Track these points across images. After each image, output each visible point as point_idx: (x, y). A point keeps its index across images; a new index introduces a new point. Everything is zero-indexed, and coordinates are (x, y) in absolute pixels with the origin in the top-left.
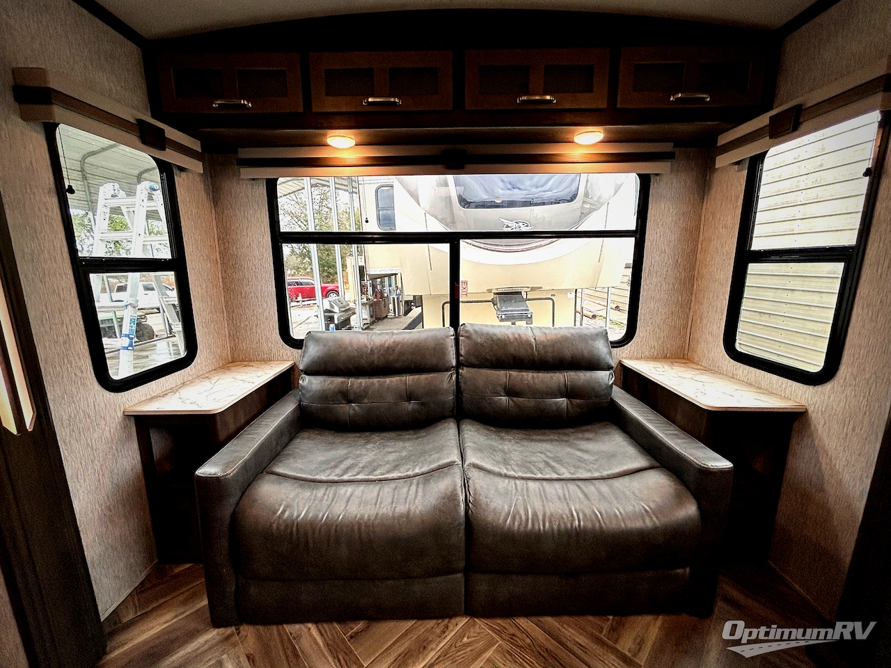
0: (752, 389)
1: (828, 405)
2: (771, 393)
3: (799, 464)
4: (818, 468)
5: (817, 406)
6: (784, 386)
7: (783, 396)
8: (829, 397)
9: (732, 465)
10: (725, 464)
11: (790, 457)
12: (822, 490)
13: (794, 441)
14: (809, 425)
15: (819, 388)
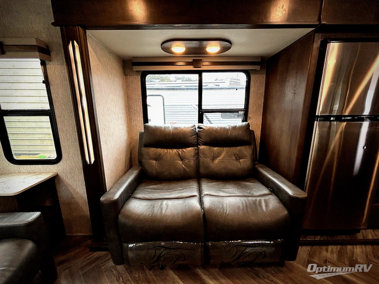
0: (31, 175)
1: (64, 169)
2: (41, 173)
3: (62, 194)
4: (69, 191)
5: (60, 171)
6: (45, 168)
7: (46, 172)
8: (63, 166)
9: (40, 213)
10: (37, 214)
11: (58, 193)
12: (73, 198)
13: (57, 187)
14: (61, 178)
15: (59, 164)
